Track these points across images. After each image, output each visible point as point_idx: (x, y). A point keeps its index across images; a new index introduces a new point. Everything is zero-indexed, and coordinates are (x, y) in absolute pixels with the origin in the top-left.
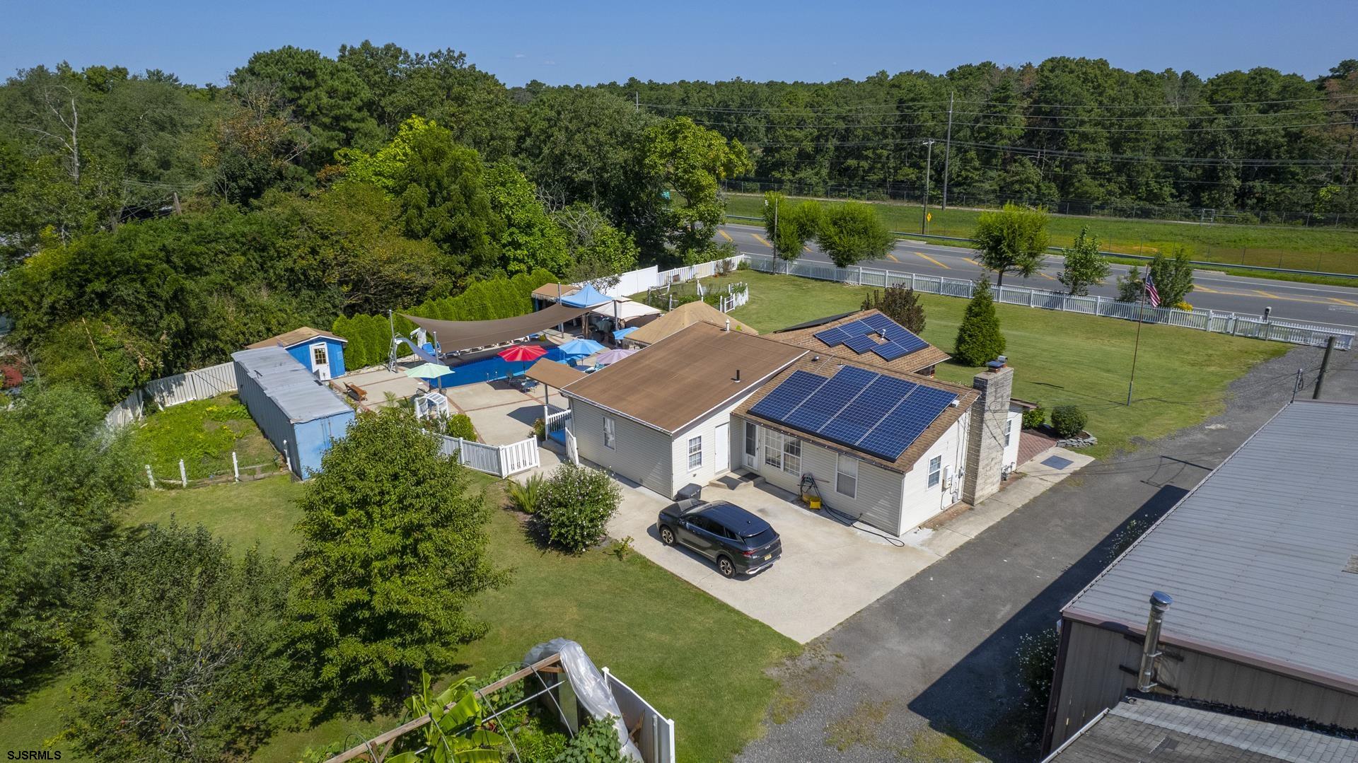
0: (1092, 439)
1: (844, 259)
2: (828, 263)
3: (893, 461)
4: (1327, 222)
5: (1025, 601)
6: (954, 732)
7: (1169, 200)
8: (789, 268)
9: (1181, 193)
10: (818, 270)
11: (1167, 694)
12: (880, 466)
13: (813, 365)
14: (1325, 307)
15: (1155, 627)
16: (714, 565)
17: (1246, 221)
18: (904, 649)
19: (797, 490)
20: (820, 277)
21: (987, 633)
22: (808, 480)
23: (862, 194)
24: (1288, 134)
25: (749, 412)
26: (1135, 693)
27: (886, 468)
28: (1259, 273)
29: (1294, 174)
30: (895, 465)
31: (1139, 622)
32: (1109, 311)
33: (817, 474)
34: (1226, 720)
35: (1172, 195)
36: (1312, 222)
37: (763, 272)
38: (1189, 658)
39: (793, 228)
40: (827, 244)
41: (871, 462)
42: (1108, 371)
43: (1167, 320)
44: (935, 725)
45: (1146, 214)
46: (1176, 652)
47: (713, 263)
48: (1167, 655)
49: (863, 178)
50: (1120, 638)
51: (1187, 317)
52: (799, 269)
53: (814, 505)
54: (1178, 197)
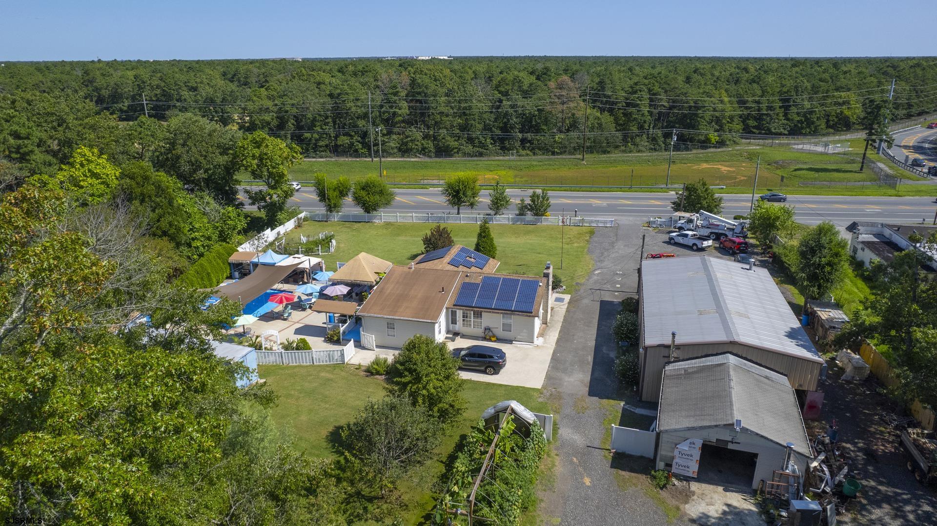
0: (564, 287)
1: (369, 208)
2: (358, 211)
3: (532, 313)
4: (561, 153)
5: (593, 353)
6: (608, 398)
7: (490, 146)
8: (336, 217)
9: (495, 142)
10: (355, 216)
11: (677, 360)
12: (527, 316)
13: (468, 278)
14: (591, 205)
15: (674, 341)
16: (484, 372)
17: (527, 155)
18: (572, 379)
19: (483, 335)
20: (357, 220)
21: (591, 367)
22: (487, 329)
23: (316, 154)
24: (538, 110)
25: (454, 305)
26: (669, 363)
27: (530, 316)
28: (555, 189)
29: (543, 130)
30: (533, 314)
31: (668, 341)
32: (515, 221)
33: (491, 326)
34: (693, 361)
35: (491, 144)
36: (553, 153)
37: (319, 221)
38: (682, 347)
39: (336, 193)
40: (358, 200)
41: (523, 315)
42: (539, 253)
43: (541, 222)
44: (601, 398)
45: (481, 155)
46: (678, 347)
47: (293, 221)
48: (676, 349)
49: (315, 144)
50: (662, 348)
51: (551, 219)
52: (343, 217)
53: (493, 339)
54: (493, 144)
